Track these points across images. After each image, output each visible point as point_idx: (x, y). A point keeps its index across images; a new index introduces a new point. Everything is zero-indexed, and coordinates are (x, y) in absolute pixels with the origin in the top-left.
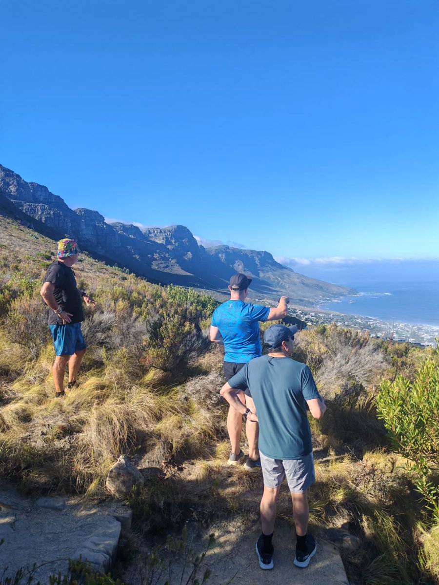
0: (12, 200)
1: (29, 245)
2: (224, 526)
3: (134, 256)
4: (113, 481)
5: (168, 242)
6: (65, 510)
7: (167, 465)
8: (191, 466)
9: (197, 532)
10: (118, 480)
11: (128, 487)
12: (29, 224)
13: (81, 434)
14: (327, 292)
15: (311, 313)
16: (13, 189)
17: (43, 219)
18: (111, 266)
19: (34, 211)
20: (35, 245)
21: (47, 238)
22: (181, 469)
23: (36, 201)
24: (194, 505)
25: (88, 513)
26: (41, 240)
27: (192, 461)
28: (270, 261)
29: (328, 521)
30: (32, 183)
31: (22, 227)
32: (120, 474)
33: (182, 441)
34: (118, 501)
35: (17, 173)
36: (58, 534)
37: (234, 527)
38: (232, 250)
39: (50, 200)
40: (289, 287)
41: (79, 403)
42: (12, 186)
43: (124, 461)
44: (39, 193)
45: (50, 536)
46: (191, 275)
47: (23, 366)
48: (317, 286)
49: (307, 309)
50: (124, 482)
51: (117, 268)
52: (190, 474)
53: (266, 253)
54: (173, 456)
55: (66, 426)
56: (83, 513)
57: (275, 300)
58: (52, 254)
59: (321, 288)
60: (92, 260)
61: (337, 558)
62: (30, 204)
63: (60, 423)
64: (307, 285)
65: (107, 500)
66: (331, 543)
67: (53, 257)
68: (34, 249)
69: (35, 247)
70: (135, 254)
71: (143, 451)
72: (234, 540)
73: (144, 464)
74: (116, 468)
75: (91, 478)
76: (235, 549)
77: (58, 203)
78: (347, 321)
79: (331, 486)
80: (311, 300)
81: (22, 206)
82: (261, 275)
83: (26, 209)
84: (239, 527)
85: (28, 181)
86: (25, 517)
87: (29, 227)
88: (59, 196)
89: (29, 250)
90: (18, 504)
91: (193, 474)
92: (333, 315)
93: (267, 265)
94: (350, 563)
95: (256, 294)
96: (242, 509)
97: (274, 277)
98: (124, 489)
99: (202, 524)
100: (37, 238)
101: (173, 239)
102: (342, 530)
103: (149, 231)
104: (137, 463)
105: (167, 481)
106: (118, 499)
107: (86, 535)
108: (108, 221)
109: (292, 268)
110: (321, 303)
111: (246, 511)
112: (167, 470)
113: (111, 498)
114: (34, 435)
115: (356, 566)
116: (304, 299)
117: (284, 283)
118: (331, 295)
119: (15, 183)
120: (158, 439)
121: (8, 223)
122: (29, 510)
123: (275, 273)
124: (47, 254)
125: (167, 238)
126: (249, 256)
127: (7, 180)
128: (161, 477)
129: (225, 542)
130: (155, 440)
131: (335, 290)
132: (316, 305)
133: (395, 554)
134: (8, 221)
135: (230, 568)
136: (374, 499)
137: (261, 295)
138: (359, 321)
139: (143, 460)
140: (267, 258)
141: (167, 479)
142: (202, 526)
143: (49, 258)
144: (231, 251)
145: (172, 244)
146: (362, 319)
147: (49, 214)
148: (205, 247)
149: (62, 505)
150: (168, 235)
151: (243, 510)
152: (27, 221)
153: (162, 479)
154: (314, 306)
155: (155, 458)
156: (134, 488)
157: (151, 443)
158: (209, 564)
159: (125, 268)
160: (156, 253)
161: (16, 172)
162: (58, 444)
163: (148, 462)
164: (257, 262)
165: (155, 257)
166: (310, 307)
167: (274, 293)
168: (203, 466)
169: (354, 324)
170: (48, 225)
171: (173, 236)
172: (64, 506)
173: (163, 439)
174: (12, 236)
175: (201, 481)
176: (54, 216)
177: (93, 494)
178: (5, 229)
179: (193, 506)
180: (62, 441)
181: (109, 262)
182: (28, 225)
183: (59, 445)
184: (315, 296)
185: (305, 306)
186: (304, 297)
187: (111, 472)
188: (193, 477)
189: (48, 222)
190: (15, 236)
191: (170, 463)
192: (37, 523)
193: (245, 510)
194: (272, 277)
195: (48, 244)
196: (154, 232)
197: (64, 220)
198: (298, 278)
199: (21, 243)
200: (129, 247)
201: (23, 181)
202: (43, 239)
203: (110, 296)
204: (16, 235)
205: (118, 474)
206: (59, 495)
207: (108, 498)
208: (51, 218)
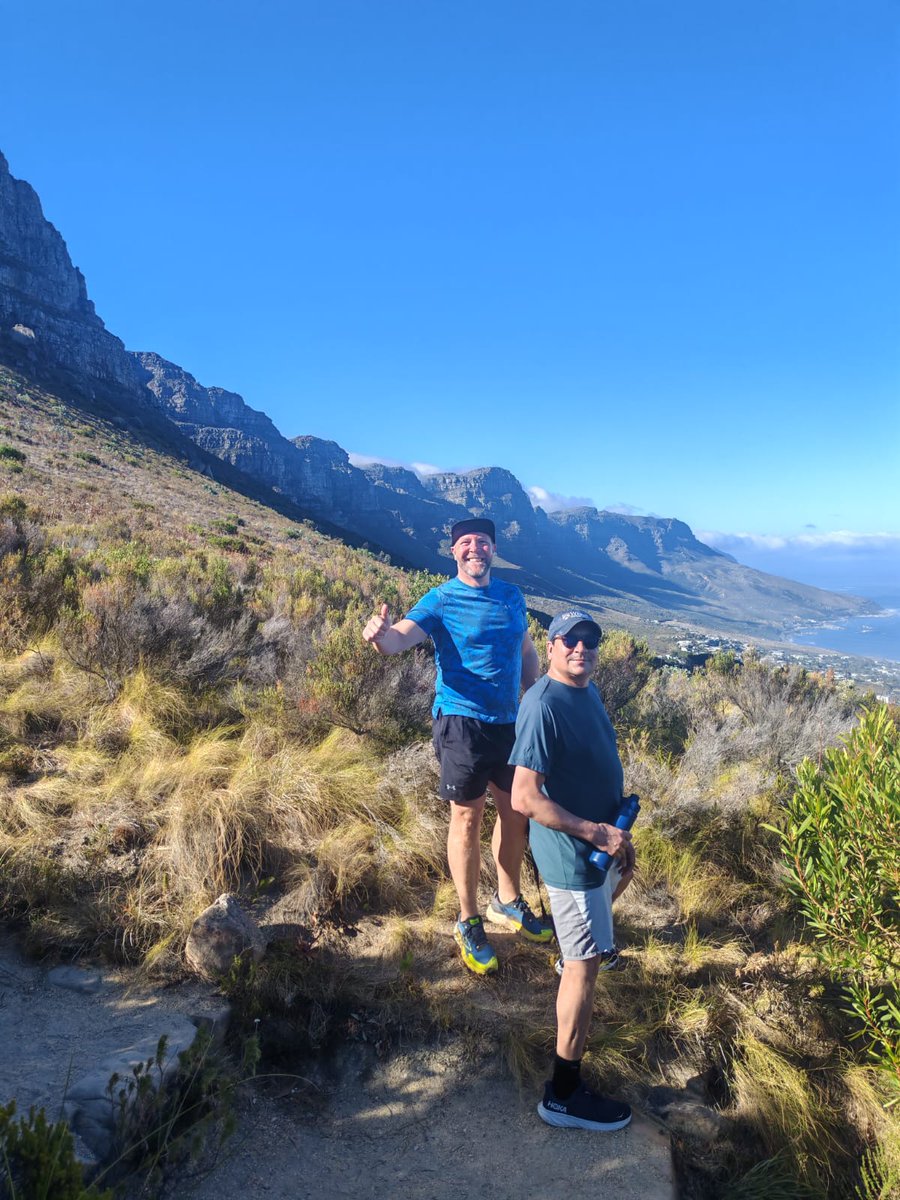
0: (177, 423)
1: (197, 506)
2: (423, 1060)
3: (404, 530)
4: (198, 945)
5: (472, 502)
6: (98, 995)
7: (321, 922)
8: (375, 928)
9: (365, 1067)
10: (207, 941)
11: (227, 959)
12: (203, 467)
13: (161, 848)
14: (810, 607)
15: (774, 653)
16: (179, 401)
17: (233, 458)
18: (355, 548)
19: (217, 443)
20: (209, 505)
21: (236, 494)
22: (352, 933)
23: (221, 423)
24: (364, 1008)
25: (140, 1004)
26: (222, 497)
27: (379, 917)
28: (686, 540)
29: (655, 1069)
30: (214, 389)
31: (189, 473)
32: (213, 929)
33: (357, 874)
34: (207, 986)
35: (187, 371)
36: (67, 1039)
37: (443, 1063)
38: (604, 516)
39: (246, 421)
40: (726, 596)
41: (167, 786)
42: (177, 395)
43: (226, 904)
44: (227, 408)
45: (51, 1042)
46: (518, 568)
47: (86, 714)
48: (789, 593)
49: (764, 643)
50: (218, 948)
51: (365, 551)
52: (369, 944)
53: (676, 522)
54: (337, 904)
55: (132, 829)
56: (132, 1003)
57: (696, 624)
58: (241, 523)
59: (795, 598)
60: (317, 536)
61: (660, 1153)
62: (210, 428)
63: (123, 823)
64: (767, 592)
65: (184, 982)
66: (655, 1120)
67: (240, 529)
68: (207, 513)
69: (208, 508)
70: (405, 527)
71: (278, 890)
72: (438, 1091)
73: (277, 916)
74: (206, 916)
75: (154, 934)
76: (438, 1110)
77: (260, 425)
78: (856, 671)
79: (670, 993)
80: (775, 624)
81: (195, 433)
82: (666, 568)
83: (201, 439)
84: (454, 1065)
85: (207, 385)
86: (20, 1001)
87: (204, 473)
88: (263, 413)
89: (198, 514)
90: (12, 975)
91: (376, 944)
92: (824, 658)
93: (677, 549)
94: (694, 1169)
95: (653, 609)
96: (464, 1026)
97: (693, 574)
98: (217, 962)
99: (376, 1049)
100: (215, 493)
101: (482, 494)
102: (688, 1093)
103: (435, 480)
104: (261, 914)
105: (315, 956)
106: (206, 981)
107: (121, 1047)
108: (355, 460)
109: (733, 553)
110: (798, 632)
111: (473, 1032)
112: (321, 933)
113: (192, 978)
114: (71, 843)
115: (706, 1175)
116: (761, 621)
117: (715, 587)
118: (819, 613)
119: (183, 390)
120: (311, 867)
121: (165, 465)
122: (32, 988)
123: (697, 564)
124: (230, 522)
125: (469, 494)
126: (640, 529)
127: (169, 383)
128: (304, 945)
129: (420, 1093)
130: (303, 868)
131: (829, 603)
132: (786, 634)
133: (802, 1159)
134: (164, 460)
135: (416, 1148)
136: (779, 1033)
137: (664, 611)
138: (884, 672)
139: (274, 908)
140: (678, 534)
141: (317, 949)
142: (375, 1055)
143: (232, 531)
144: (601, 520)
145: (479, 506)
146: (890, 667)
147: (245, 448)
148: (546, 512)
149: (92, 985)
150: (471, 486)
151: (467, 1029)
152: (201, 460)
153: (306, 950)
154: (782, 636)
155: (298, 905)
156: (237, 961)
157: (295, 873)
158: (374, 1136)
159: (382, 553)
160: (448, 524)
161: (186, 369)
162: (113, 864)
163: (285, 913)
164: (659, 542)
165: (445, 531)
166: (773, 640)
167: (693, 607)
168: (398, 929)
169: (872, 678)
170: (242, 470)
171: (483, 489)
172: (98, 985)
173: (320, 867)
174: (168, 488)
175: (388, 960)
176: (254, 452)
177: (157, 968)
178: (155, 476)
179: (361, 1011)
180: (123, 858)
181: (352, 540)
182: (202, 470)
183: (114, 867)
184: (784, 615)
185: (761, 636)
186: (759, 618)
187: (196, 924)
188: (373, 952)
189: (242, 463)
190: (173, 489)
191: (329, 917)
192: (37, 1015)
193: (470, 1029)
194: (689, 574)
195: (235, 503)
196: (444, 481)
197: (273, 460)
198: (746, 577)
199: (184, 502)
200: (395, 512)
201: (199, 385)
202: (224, 494)
203: (284, 586)
204: (176, 487)
205: (208, 930)
206: (94, 963)
207: (187, 978)
208: (246, 457)
